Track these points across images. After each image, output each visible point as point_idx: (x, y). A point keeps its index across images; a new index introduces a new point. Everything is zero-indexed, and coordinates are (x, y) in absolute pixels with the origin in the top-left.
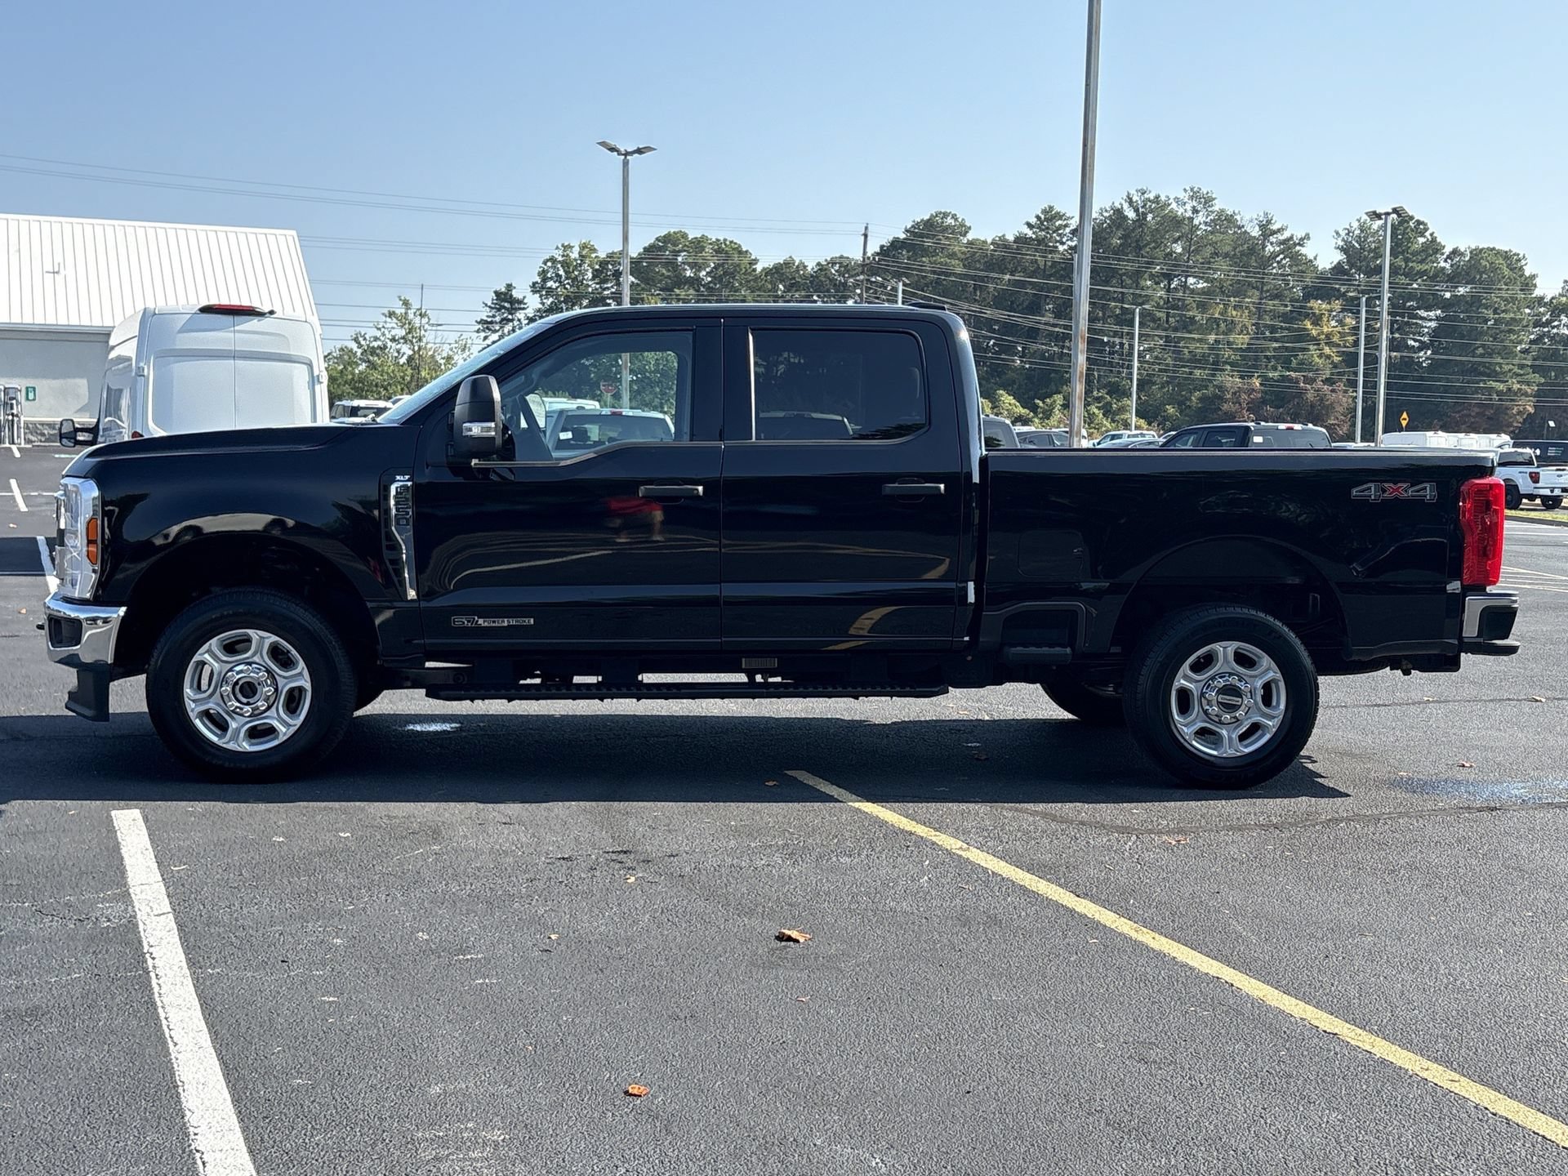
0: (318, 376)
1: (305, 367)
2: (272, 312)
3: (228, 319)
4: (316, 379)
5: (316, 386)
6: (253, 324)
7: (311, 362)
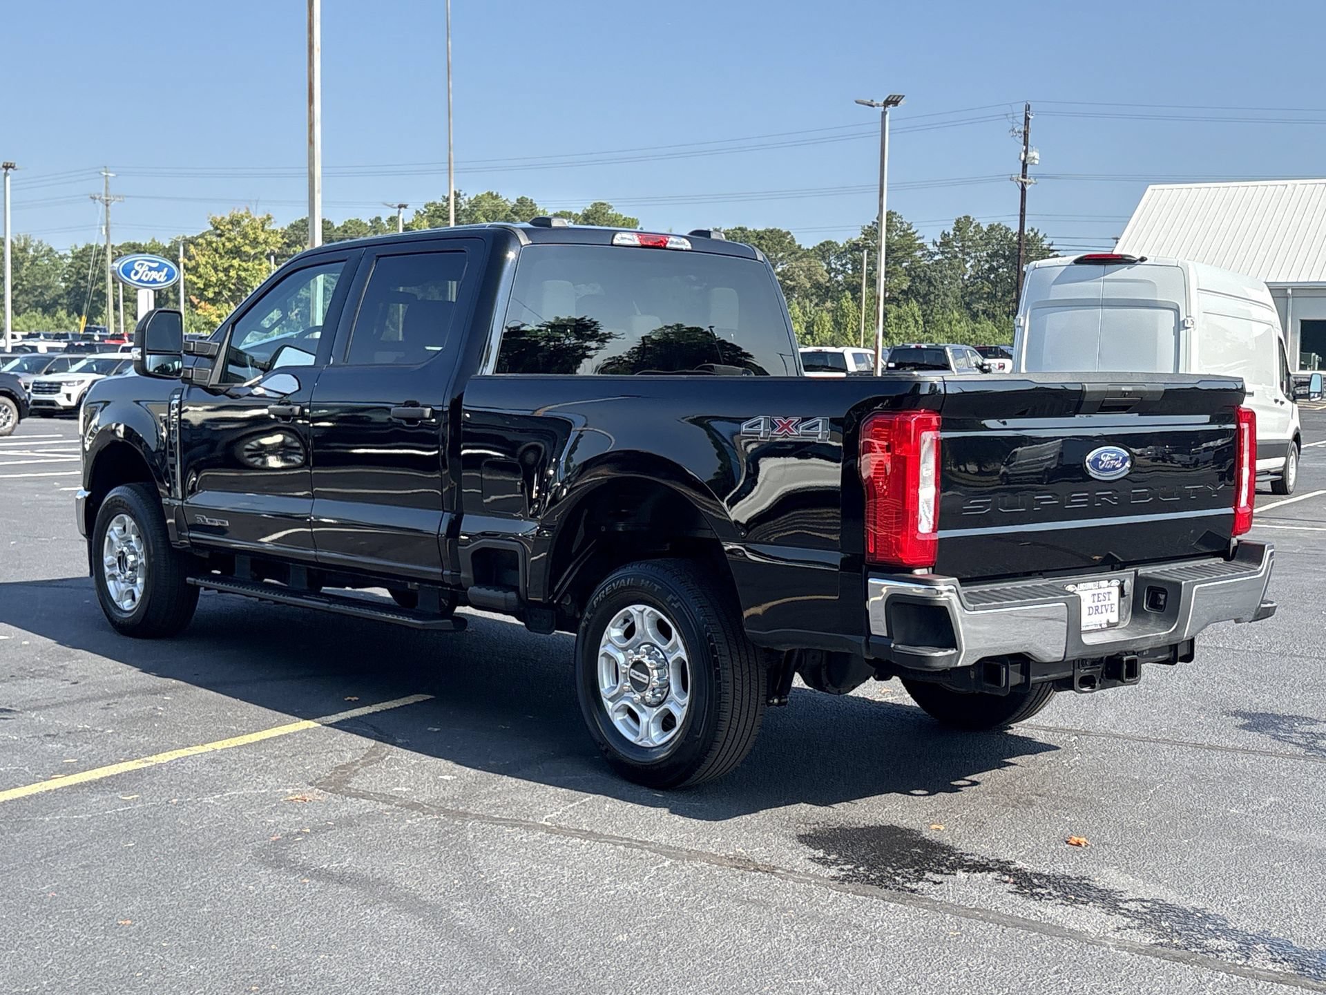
0: (1184, 321)
1: (1172, 312)
2: (1143, 259)
3: (1101, 268)
4: (1181, 325)
5: (1181, 332)
6: (1123, 272)
7: (1178, 307)
